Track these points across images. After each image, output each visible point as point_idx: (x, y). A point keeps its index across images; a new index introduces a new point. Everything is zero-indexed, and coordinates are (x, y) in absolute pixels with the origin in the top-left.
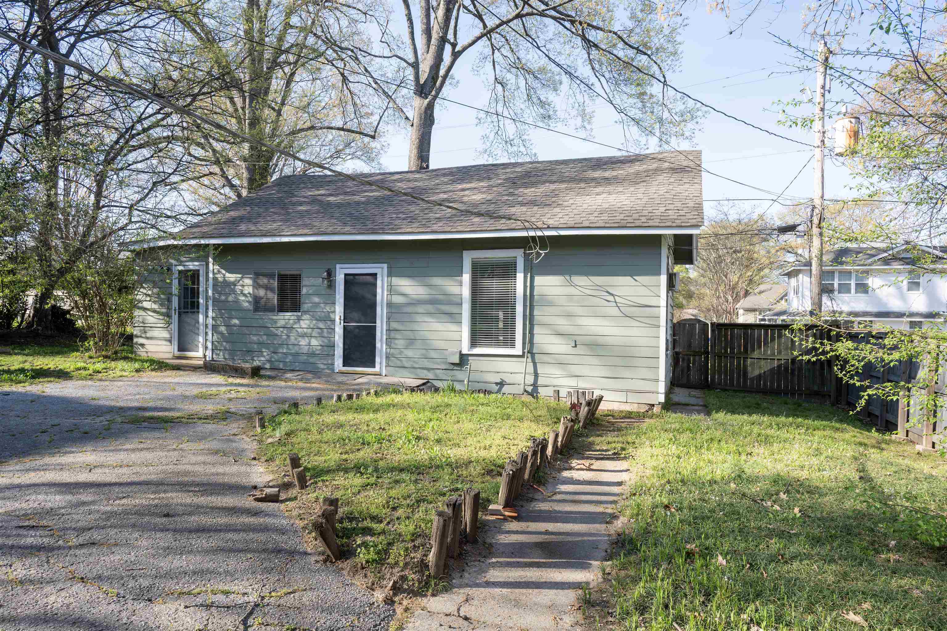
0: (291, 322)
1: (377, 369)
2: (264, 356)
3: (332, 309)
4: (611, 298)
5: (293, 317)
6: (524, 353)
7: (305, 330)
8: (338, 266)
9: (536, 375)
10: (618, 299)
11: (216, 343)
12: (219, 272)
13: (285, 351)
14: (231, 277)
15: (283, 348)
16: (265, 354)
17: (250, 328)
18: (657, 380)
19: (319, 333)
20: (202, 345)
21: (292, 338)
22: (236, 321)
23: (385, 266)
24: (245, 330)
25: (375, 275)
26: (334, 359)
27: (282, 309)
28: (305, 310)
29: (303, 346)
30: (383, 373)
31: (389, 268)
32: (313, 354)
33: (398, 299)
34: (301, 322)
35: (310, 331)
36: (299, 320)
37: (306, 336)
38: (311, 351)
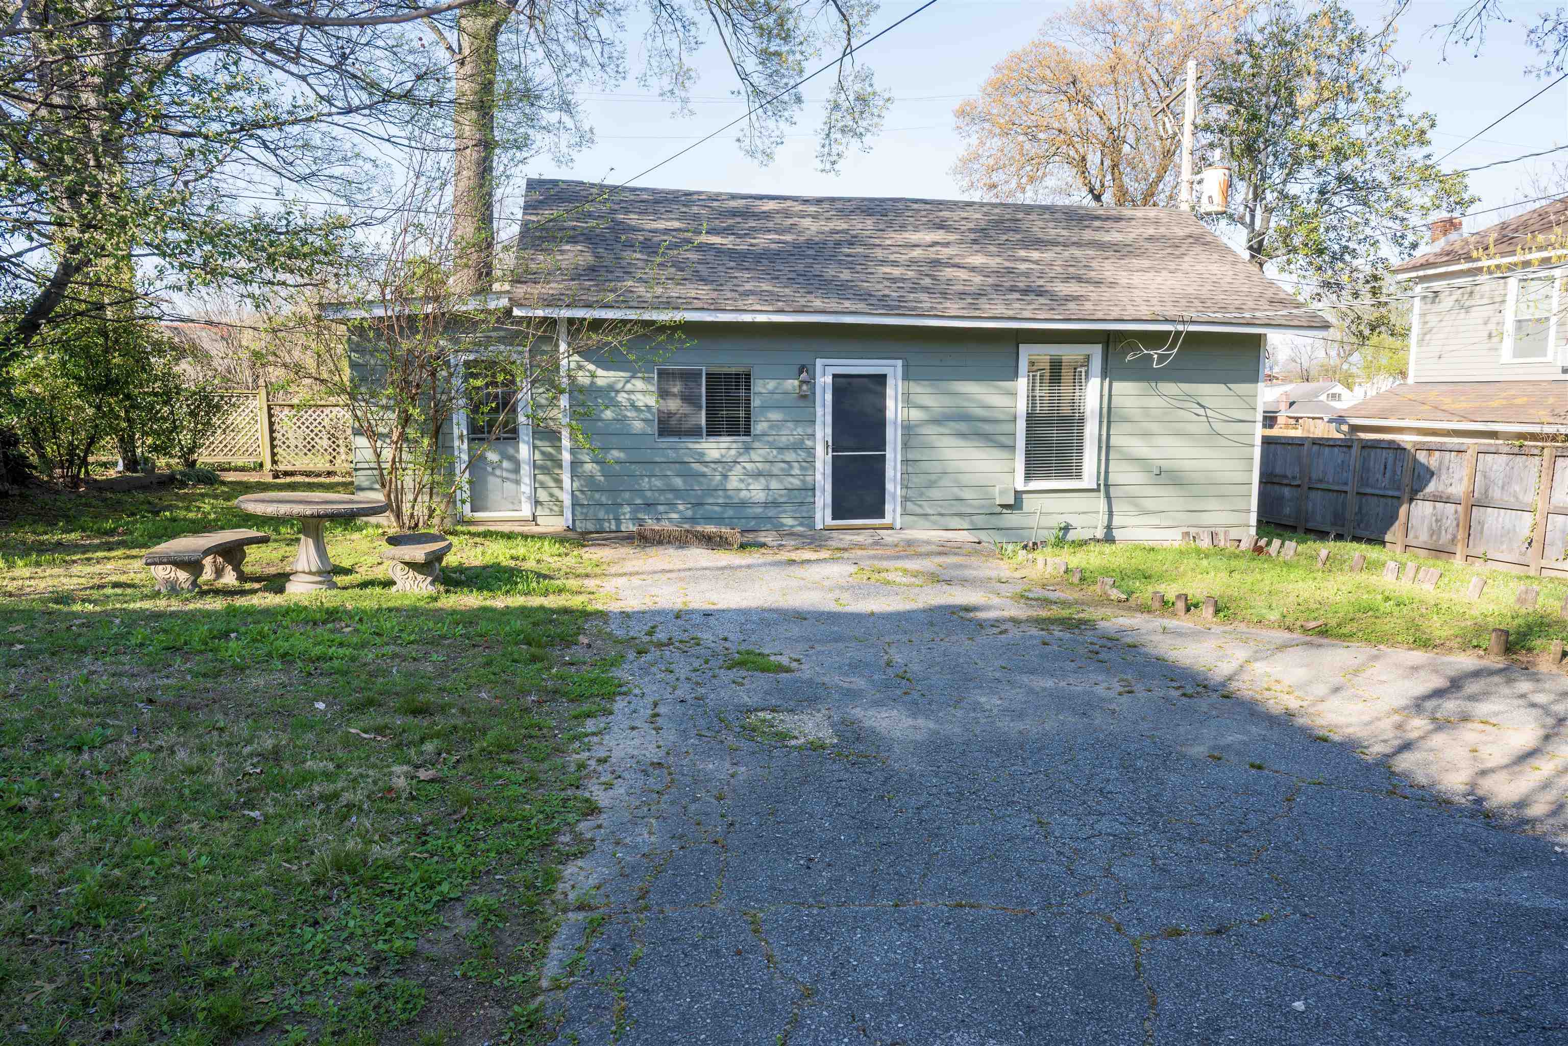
0: (733, 452)
1: (888, 520)
2: (679, 512)
3: (809, 431)
4: (1201, 411)
5: (734, 445)
6: (1099, 485)
7: (759, 465)
8: (819, 362)
9: (1111, 513)
10: (1209, 413)
11: (577, 493)
12: (580, 367)
13: (720, 501)
14: (604, 377)
15: (718, 497)
16: (681, 508)
17: (651, 466)
18: (1249, 511)
19: (783, 470)
20: (529, 498)
21: (733, 478)
22: (619, 454)
23: (899, 363)
24: (637, 469)
25: (881, 380)
26: (811, 509)
27: (713, 431)
28: (758, 432)
29: (756, 492)
30: (898, 526)
31: (906, 367)
32: (775, 504)
33: (916, 415)
34: (752, 452)
35: (767, 466)
36: (748, 449)
37: (759, 474)
38: (770, 499)
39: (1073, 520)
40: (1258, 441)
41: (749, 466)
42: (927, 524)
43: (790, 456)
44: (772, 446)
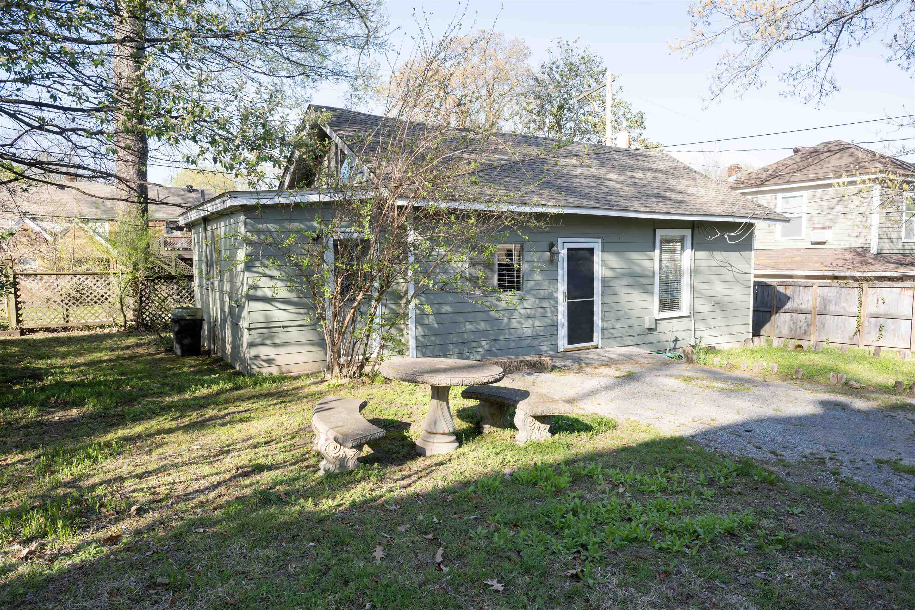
0: (513, 302)
1: (595, 342)
2: (482, 347)
3: (555, 286)
4: (730, 268)
5: (515, 297)
6: (690, 313)
7: (528, 311)
8: (560, 240)
9: (695, 330)
10: (734, 269)
11: (420, 338)
13: (507, 337)
15: (505, 334)
16: (484, 343)
19: (542, 313)
21: (514, 320)
22: (447, 308)
23: (600, 240)
24: (458, 318)
25: (591, 251)
26: (556, 339)
27: (502, 288)
28: (528, 288)
29: (527, 328)
30: (600, 346)
31: (603, 243)
32: (537, 336)
33: (609, 274)
34: (525, 303)
35: (533, 311)
36: (522, 299)
37: (529, 317)
38: (535, 333)
39: (680, 335)
40: (752, 285)
41: (522, 311)
42: (615, 344)
43: (545, 304)
44: (536, 297)
